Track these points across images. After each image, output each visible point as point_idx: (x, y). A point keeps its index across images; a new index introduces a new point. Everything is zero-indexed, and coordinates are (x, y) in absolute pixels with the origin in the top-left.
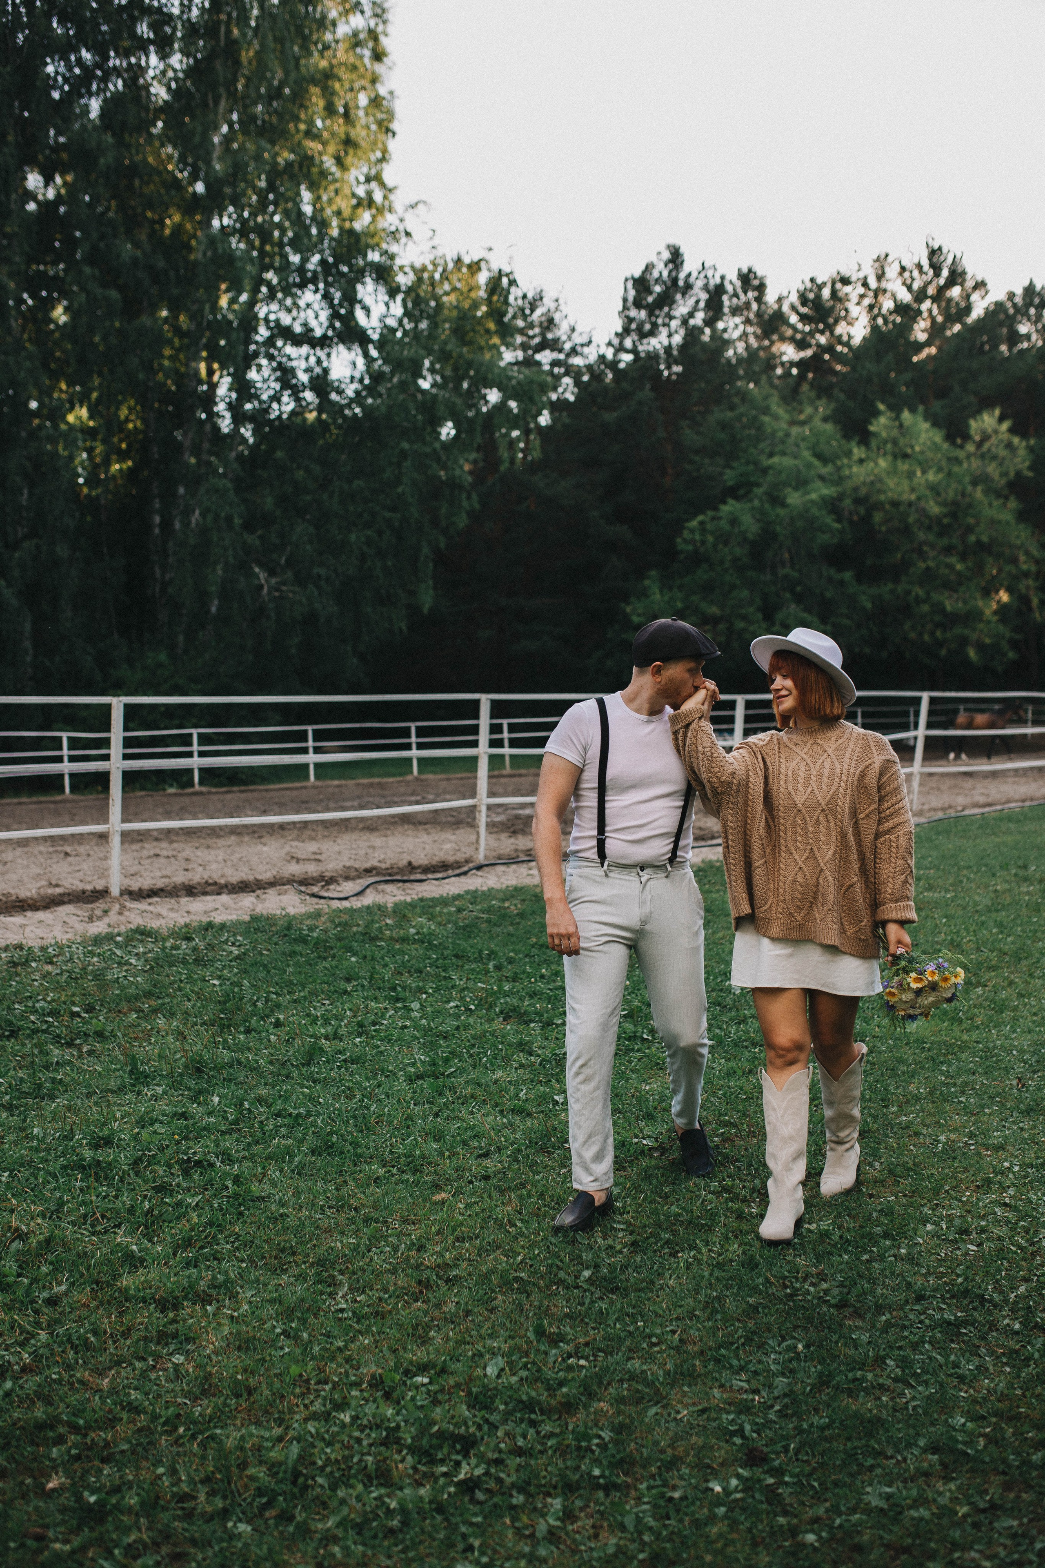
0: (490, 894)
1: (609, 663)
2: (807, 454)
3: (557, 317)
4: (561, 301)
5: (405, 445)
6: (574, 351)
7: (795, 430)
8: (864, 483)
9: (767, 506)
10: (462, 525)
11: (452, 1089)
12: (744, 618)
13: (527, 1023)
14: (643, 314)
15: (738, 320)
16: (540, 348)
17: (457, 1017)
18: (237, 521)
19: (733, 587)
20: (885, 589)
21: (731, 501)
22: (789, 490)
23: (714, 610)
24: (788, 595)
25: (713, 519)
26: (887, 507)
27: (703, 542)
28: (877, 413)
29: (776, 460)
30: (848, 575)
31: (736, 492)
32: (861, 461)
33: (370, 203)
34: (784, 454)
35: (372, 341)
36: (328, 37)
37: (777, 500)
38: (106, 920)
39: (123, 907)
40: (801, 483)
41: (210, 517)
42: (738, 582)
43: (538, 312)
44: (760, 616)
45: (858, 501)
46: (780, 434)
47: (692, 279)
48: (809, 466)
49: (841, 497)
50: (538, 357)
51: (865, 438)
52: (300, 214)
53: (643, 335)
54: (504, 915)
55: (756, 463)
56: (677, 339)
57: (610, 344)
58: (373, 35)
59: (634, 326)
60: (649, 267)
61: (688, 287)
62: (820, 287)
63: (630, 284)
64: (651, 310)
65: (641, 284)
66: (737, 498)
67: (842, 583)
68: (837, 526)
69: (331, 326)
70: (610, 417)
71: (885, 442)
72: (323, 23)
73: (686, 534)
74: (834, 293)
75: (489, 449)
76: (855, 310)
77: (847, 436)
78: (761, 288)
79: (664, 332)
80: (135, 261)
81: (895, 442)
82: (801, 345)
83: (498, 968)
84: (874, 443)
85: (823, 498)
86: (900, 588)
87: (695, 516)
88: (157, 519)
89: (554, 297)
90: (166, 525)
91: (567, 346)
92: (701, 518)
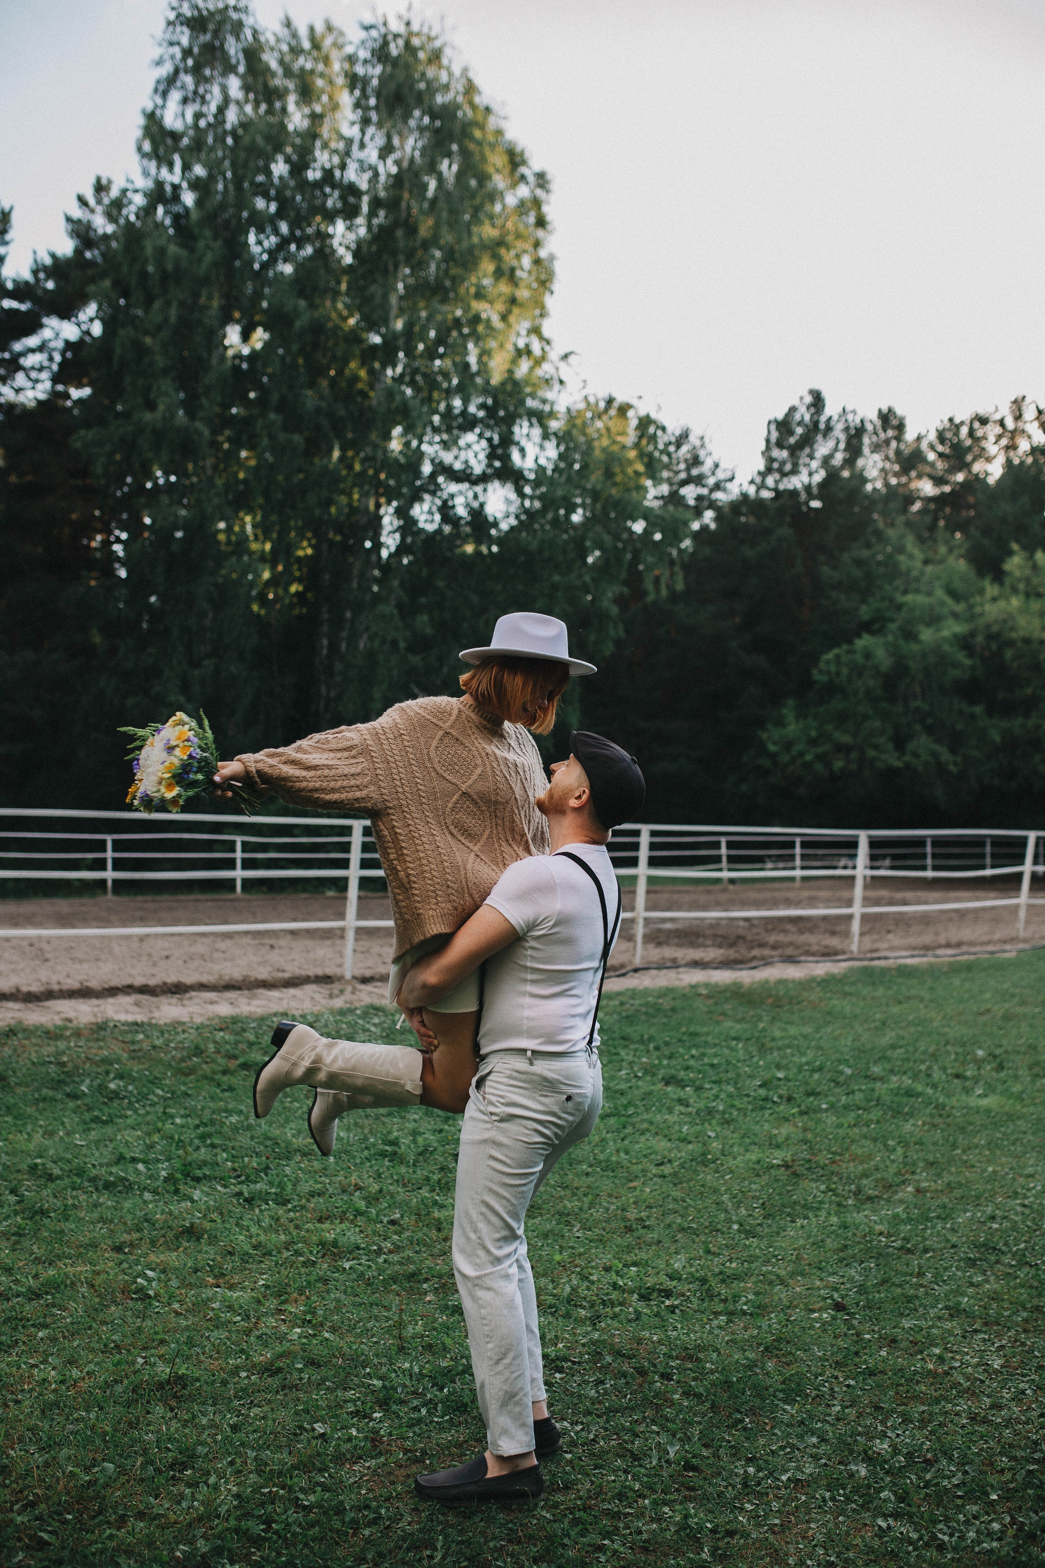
0: (646, 992)
1: (744, 787)
2: (940, 593)
3: (702, 453)
4: (706, 440)
5: (556, 578)
6: (717, 487)
7: (929, 569)
8: (996, 621)
9: (901, 642)
10: (608, 653)
11: (633, 1125)
12: (876, 747)
13: (683, 1087)
14: (785, 454)
15: (877, 457)
16: (684, 483)
17: (628, 1080)
18: (402, 645)
19: (866, 717)
20: (1016, 724)
21: (866, 636)
22: (922, 628)
23: (846, 739)
24: (918, 727)
25: (849, 652)
26: (1019, 644)
27: (838, 674)
28: (1010, 553)
29: (909, 598)
30: (978, 709)
31: (873, 626)
32: (994, 599)
33: (528, 352)
34: (917, 591)
35: (527, 481)
36: (498, 208)
37: (910, 635)
38: (343, 998)
39: (354, 988)
40: (934, 620)
41: (377, 643)
42: (871, 713)
43: (684, 449)
44: (890, 746)
45: (990, 637)
46: (915, 573)
47: (832, 423)
48: (942, 604)
49: (972, 634)
50: (683, 491)
51: (999, 576)
52: (467, 365)
53: (784, 475)
54: (658, 1010)
55: (891, 600)
56: (819, 477)
57: (752, 482)
58: (537, 203)
59: (776, 465)
60: (793, 410)
61: (829, 429)
62: (958, 427)
63: (773, 427)
64: (794, 450)
65: (784, 426)
66: (872, 633)
67: (973, 716)
68: (968, 662)
69: (490, 465)
70: (748, 552)
71: (1019, 580)
72: (493, 196)
73: (822, 665)
74: (971, 433)
75: (634, 580)
76: (992, 449)
77: (981, 574)
78: (900, 427)
79: (804, 472)
80: (318, 410)
81: (1028, 581)
82: (938, 481)
83: (657, 1048)
84: (1008, 581)
85: (955, 636)
86: (1031, 723)
87: (830, 648)
88: (325, 642)
89: (700, 434)
90: (333, 647)
91: (711, 481)
92: (836, 651)
